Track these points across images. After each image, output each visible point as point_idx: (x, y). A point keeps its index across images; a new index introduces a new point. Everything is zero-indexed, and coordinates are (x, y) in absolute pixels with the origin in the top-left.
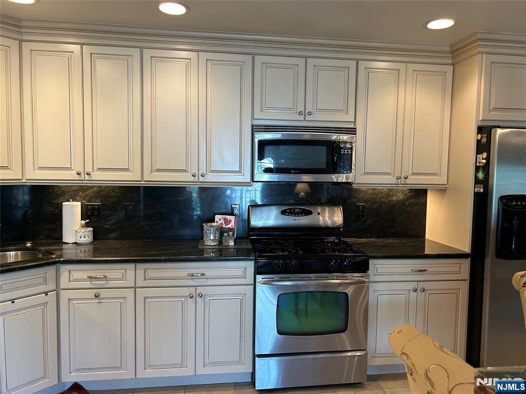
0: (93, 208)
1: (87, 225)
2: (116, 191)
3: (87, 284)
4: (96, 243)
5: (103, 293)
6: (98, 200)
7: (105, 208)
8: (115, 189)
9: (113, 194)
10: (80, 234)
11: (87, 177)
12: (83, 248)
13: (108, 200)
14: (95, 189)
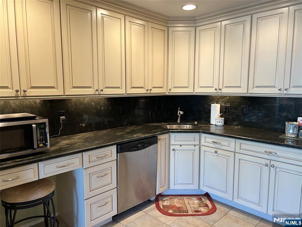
0: (226, 108)
1: (221, 116)
2: (238, 99)
3: (212, 145)
4: (225, 126)
5: (219, 152)
6: (229, 104)
7: (232, 108)
8: (237, 98)
9: (236, 101)
10: (217, 120)
11: (220, 91)
12: (218, 128)
13: (234, 104)
14: (228, 98)
